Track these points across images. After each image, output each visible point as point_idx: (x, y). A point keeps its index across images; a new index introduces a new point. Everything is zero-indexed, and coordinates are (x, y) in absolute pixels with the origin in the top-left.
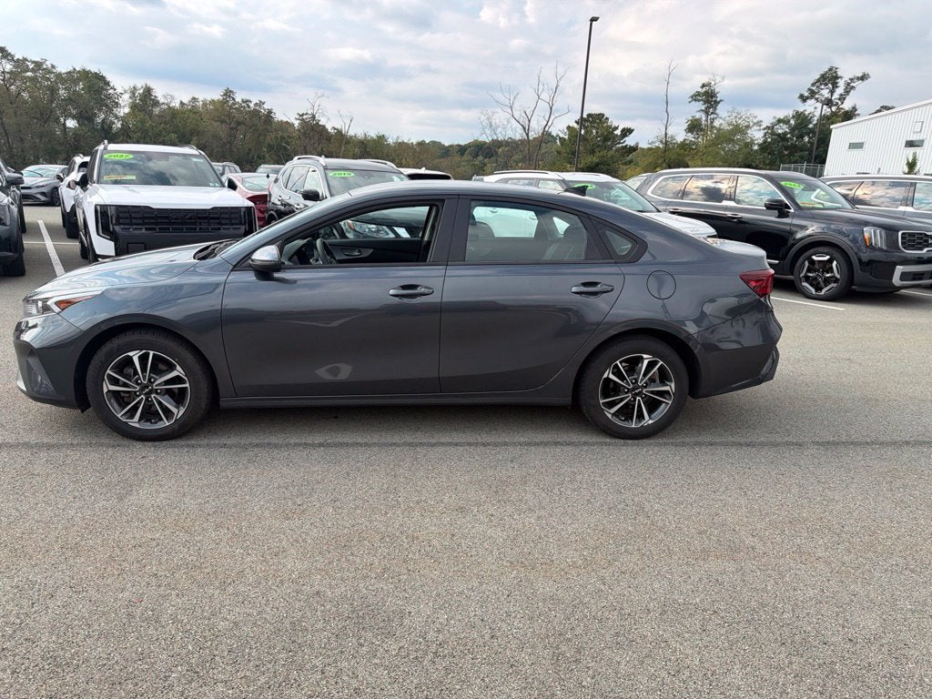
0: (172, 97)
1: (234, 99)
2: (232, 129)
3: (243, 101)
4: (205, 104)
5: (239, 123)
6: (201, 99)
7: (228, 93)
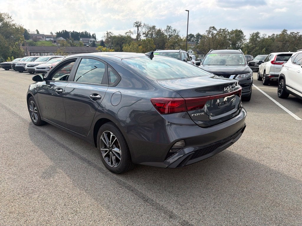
0: (266, 35)
1: (286, 33)
2: (284, 43)
3: (291, 33)
4: (277, 35)
5: (286, 41)
6: (276, 34)
7: (285, 31)
